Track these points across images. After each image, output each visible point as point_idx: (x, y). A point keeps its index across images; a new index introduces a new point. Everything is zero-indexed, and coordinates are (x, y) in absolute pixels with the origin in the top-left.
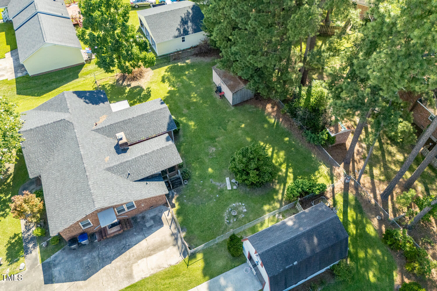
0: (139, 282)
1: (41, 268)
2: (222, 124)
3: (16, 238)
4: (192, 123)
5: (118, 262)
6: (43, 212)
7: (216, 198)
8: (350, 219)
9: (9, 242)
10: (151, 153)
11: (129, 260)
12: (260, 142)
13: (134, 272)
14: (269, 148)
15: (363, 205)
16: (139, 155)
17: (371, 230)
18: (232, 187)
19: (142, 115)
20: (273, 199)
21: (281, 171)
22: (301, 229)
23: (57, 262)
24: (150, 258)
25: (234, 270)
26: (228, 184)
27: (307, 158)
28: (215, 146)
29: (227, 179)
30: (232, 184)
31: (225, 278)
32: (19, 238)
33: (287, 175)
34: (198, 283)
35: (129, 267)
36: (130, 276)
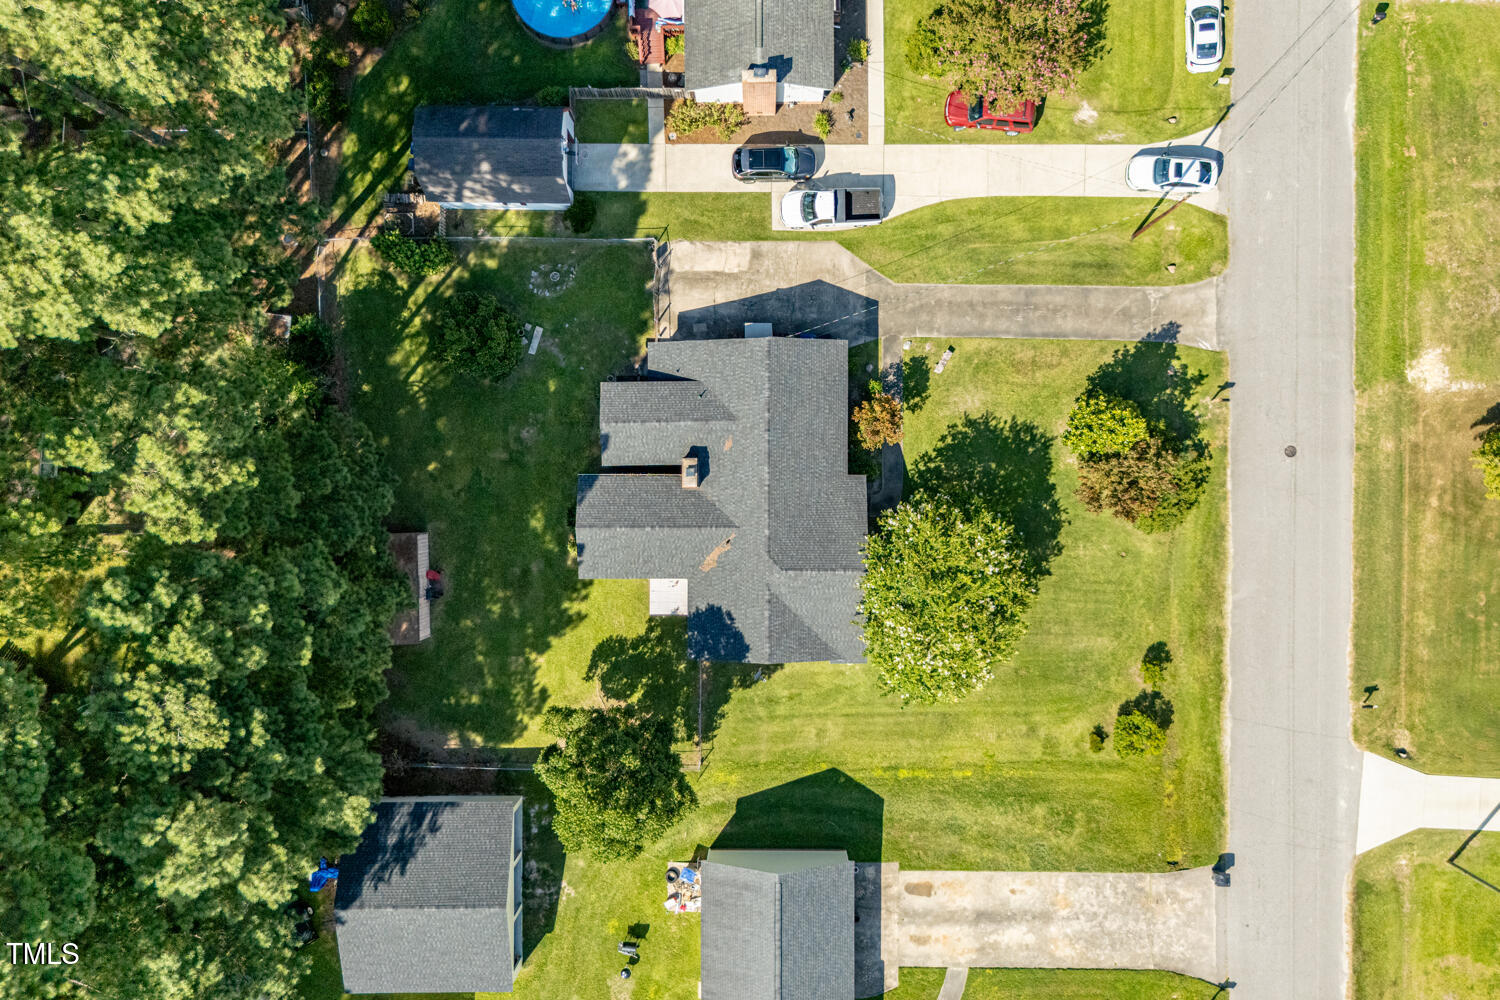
0: (745, 239)
1: (881, 331)
2: (476, 491)
3: (912, 402)
4: (537, 523)
5: (768, 286)
6: (854, 403)
7: (571, 323)
8: (369, 177)
9: (923, 400)
10: (650, 421)
11: (750, 281)
12: (424, 407)
13: (748, 258)
14: (412, 384)
15: (331, 187)
16: (671, 426)
17: (349, 145)
18: (533, 329)
19: (633, 527)
20: (473, 273)
21: (423, 323)
22: (476, 146)
23: (856, 330)
24: (718, 268)
25: (601, 189)
26: (536, 340)
27: (358, 325)
28: (519, 440)
29: (532, 351)
30: (530, 336)
31: (616, 183)
32: (907, 401)
33: (419, 308)
34: (662, 195)
35: (753, 270)
36: (756, 255)
